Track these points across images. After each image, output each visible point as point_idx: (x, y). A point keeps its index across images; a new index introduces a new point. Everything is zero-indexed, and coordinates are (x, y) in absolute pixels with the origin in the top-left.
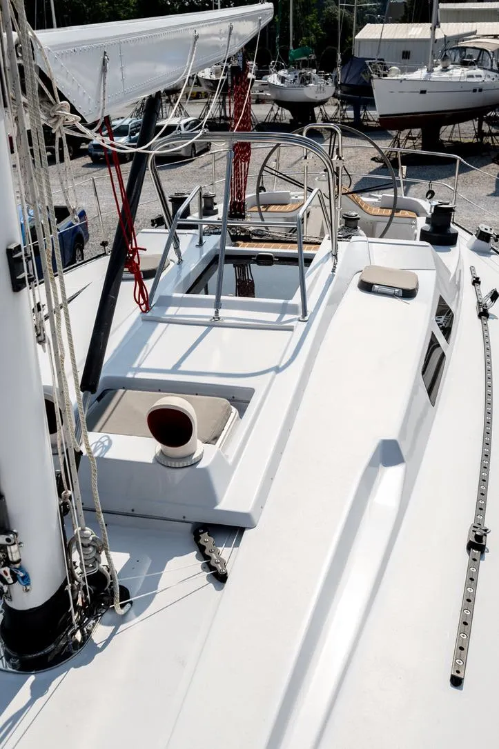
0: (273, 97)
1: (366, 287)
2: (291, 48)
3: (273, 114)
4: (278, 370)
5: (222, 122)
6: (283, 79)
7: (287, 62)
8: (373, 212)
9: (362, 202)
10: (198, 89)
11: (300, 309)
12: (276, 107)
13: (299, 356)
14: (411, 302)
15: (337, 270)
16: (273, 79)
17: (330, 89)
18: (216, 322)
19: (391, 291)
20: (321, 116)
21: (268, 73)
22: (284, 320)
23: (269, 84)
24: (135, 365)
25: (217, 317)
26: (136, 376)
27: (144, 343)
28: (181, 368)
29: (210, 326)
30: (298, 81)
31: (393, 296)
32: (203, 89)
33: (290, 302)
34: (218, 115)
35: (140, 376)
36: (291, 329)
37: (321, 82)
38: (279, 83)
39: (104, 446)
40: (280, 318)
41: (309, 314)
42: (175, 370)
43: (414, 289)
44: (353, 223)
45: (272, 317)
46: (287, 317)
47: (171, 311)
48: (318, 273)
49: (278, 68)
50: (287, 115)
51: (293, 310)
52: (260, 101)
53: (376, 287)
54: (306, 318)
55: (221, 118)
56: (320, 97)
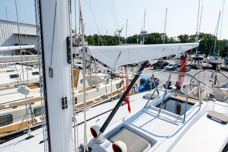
0: (208, 62)
1: (209, 117)
2: (214, 52)
3: (207, 65)
4: (167, 137)
5: (194, 66)
6: (211, 58)
7: (212, 55)
8: (224, 93)
9: (221, 90)
10: (190, 59)
11: (183, 120)
12: (208, 64)
13: (177, 134)
14: (224, 126)
15: (200, 110)
16: (209, 58)
17: (223, 61)
18: (158, 117)
19: (218, 120)
20: (220, 67)
21: (207, 57)
22: (177, 121)
23: (207, 59)
24: (132, 123)
25: (158, 115)
26: (130, 126)
27: (138, 117)
28: (142, 128)
29: (156, 117)
30: (215, 59)
31: (218, 122)
32: (191, 59)
33: (181, 116)
34: (194, 64)
35: (131, 126)
36: (178, 125)
37: (221, 59)
38: (210, 59)
39: (107, 146)
40: (176, 120)
41: (185, 121)
42: (140, 128)
43: (226, 122)
44: (212, 96)
45: (174, 119)
46: (179, 121)
47: (150, 110)
48: (193, 110)
49: (210, 56)
50: (211, 66)
51: (181, 119)
52: (204, 62)
53: (212, 118)
54: (184, 123)
55: (194, 65)
56: (220, 63)
